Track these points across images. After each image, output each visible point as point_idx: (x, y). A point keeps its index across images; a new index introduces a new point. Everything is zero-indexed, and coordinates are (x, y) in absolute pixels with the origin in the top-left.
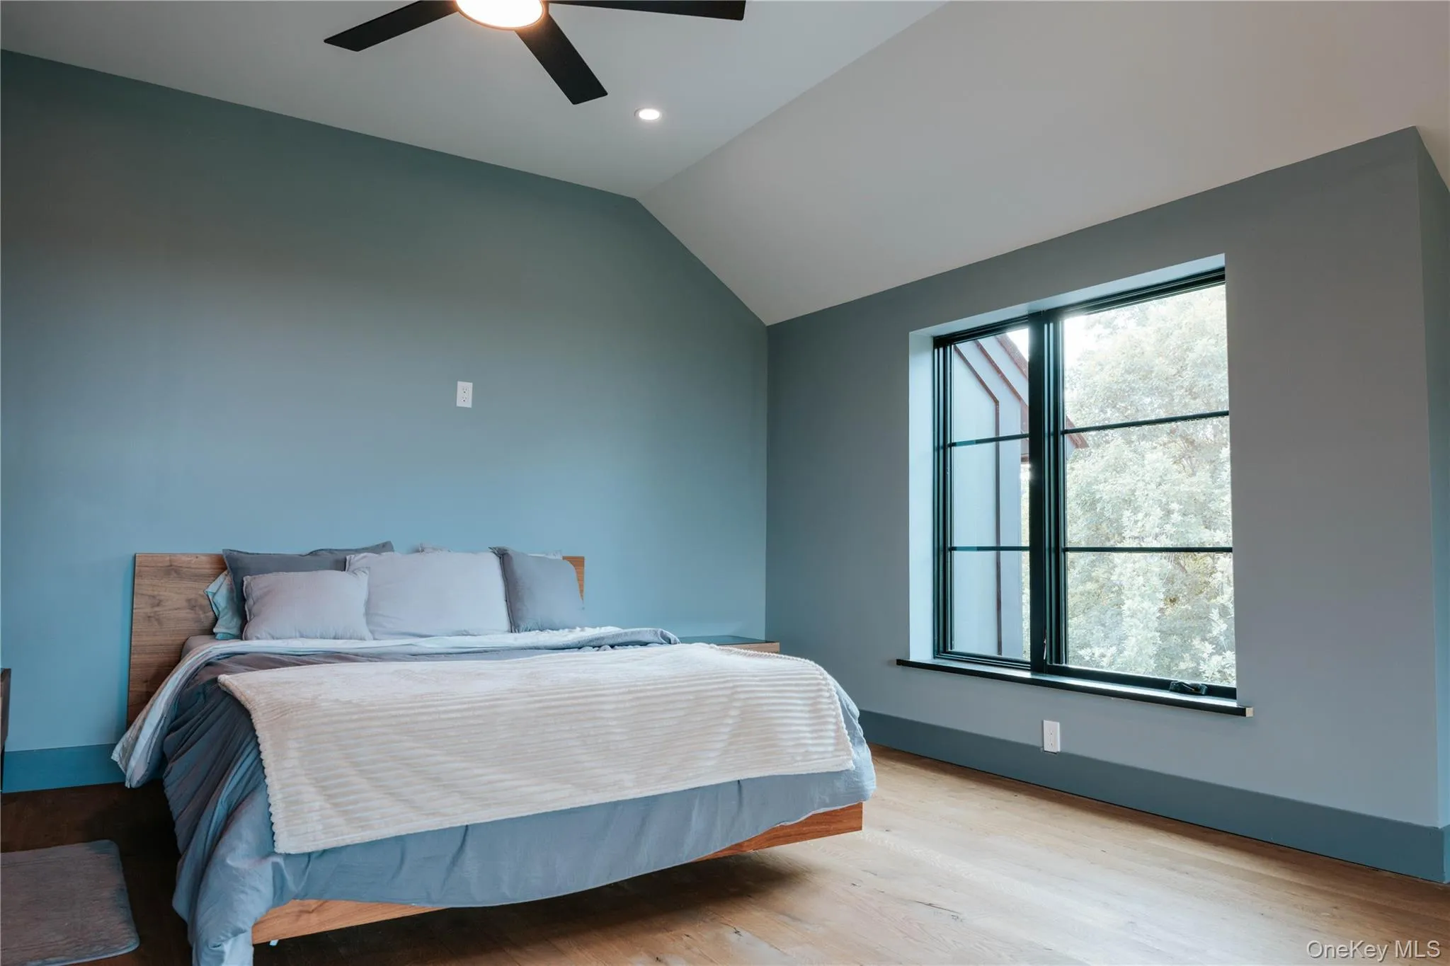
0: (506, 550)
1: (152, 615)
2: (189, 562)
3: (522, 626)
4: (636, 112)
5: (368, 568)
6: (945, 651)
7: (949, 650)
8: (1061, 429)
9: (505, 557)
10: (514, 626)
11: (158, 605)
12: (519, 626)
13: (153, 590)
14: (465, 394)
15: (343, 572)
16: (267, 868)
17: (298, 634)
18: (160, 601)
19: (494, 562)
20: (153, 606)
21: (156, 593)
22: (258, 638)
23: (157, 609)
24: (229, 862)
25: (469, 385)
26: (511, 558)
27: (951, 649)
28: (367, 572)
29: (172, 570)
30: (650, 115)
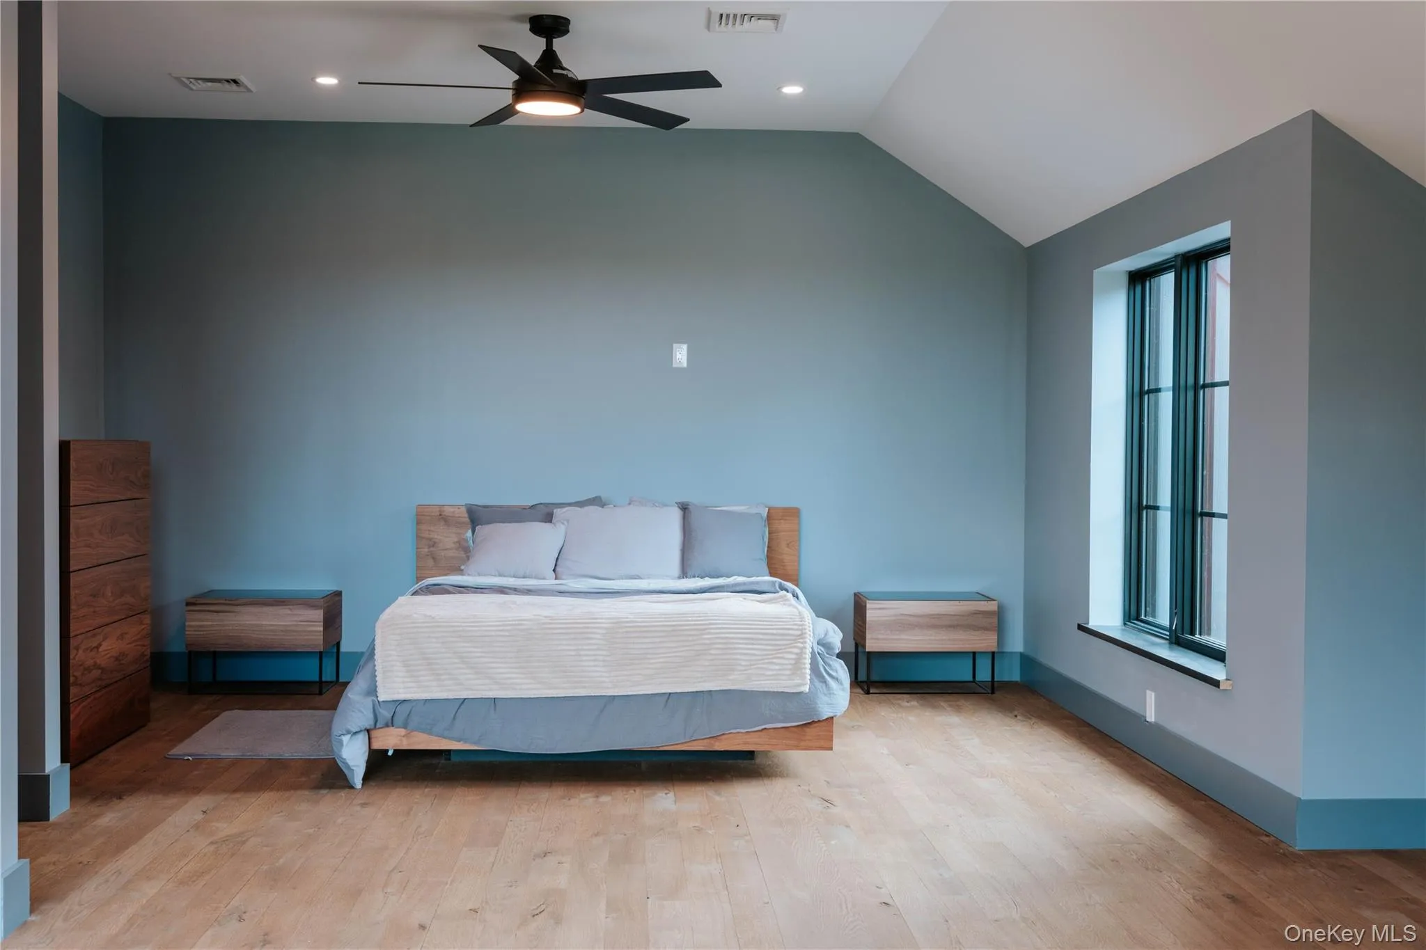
0: (688, 505)
1: (429, 554)
2: (454, 512)
3: (689, 574)
4: (779, 88)
5: (568, 521)
6: (1138, 618)
7: (1143, 617)
8: (1202, 382)
9: (687, 511)
10: (684, 574)
11: (433, 546)
12: (686, 573)
13: (429, 534)
14: (681, 355)
15: (548, 524)
16: (368, 702)
17: (497, 574)
18: (435, 543)
19: (675, 515)
20: (429, 547)
21: (431, 536)
22: (469, 575)
23: (432, 549)
24: (349, 695)
25: (685, 347)
26: (691, 512)
27: (1145, 616)
28: (566, 523)
29: (443, 518)
30: (792, 90)
